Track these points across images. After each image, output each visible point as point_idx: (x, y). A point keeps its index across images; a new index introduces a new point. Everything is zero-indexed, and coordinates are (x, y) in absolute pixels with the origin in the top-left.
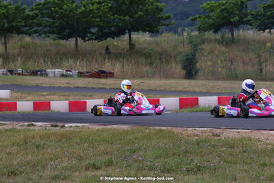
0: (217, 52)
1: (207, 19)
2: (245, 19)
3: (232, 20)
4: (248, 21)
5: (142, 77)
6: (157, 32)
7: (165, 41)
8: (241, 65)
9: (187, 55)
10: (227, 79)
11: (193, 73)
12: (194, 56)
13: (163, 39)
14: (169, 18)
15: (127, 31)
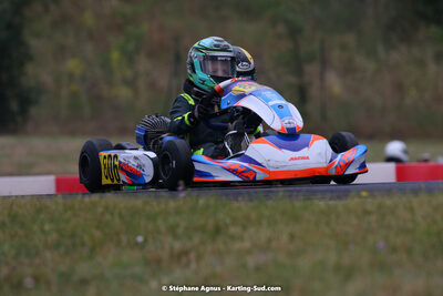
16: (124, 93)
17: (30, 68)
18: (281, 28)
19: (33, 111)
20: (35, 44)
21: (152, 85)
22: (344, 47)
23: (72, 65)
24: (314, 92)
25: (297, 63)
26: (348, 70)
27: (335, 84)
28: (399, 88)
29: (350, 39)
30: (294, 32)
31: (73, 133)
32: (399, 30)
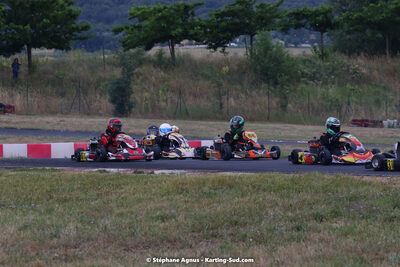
0: (153, 79)
1: (136, 31)
2: (192, 32)
3: (173, 33)
4: (196, 34)
5: (53, 113)
6: (68, 49)
7: (74, 62)
8: (191, 98)
9: (118, 83)
10: (174, 118)
11: (127, 108)
12: (128, 83)
13: (73, 58)
14: (86, 28)
15: (26, 46)
16: (163, 104)
17: (132, 96)
18: (215, 85)
19: (133, 109)
20: (134, 87)
21: (172, 102)
22: (236, 90)
23: (146, 94)
24: (225, 105)
25: (219, 96)
26: (237, 98)
27: (232, 102)
28: (254, 103)
29: (239, 87)
30: (219, 85)
31: (145, 118)
32: (255, 84)
